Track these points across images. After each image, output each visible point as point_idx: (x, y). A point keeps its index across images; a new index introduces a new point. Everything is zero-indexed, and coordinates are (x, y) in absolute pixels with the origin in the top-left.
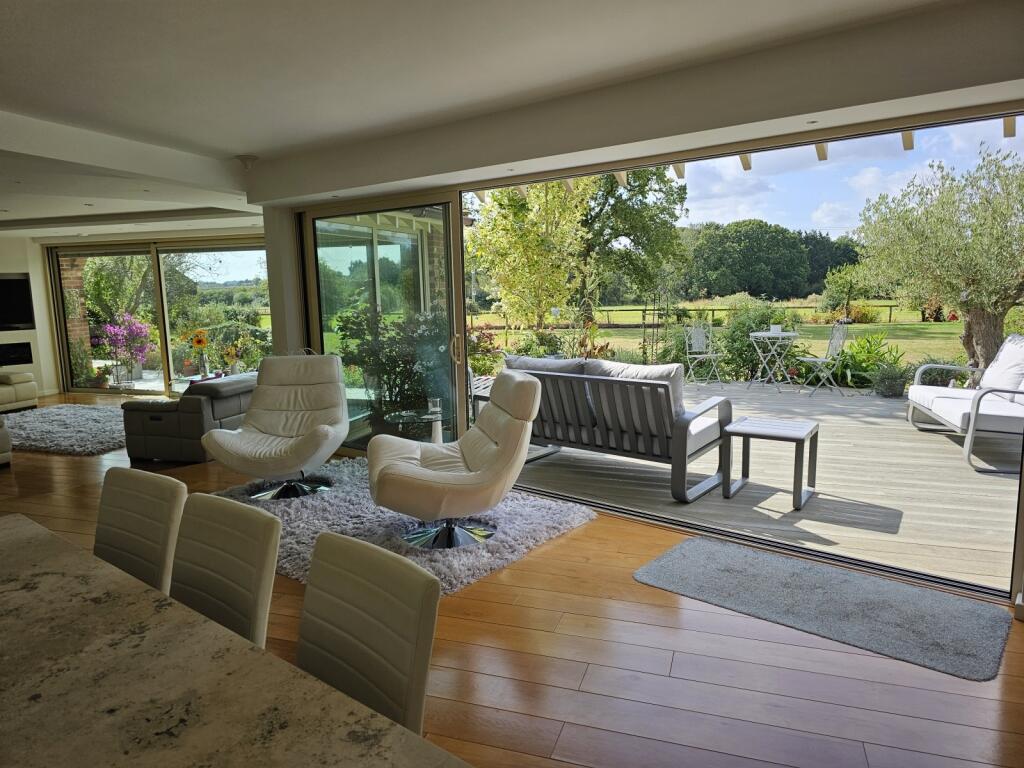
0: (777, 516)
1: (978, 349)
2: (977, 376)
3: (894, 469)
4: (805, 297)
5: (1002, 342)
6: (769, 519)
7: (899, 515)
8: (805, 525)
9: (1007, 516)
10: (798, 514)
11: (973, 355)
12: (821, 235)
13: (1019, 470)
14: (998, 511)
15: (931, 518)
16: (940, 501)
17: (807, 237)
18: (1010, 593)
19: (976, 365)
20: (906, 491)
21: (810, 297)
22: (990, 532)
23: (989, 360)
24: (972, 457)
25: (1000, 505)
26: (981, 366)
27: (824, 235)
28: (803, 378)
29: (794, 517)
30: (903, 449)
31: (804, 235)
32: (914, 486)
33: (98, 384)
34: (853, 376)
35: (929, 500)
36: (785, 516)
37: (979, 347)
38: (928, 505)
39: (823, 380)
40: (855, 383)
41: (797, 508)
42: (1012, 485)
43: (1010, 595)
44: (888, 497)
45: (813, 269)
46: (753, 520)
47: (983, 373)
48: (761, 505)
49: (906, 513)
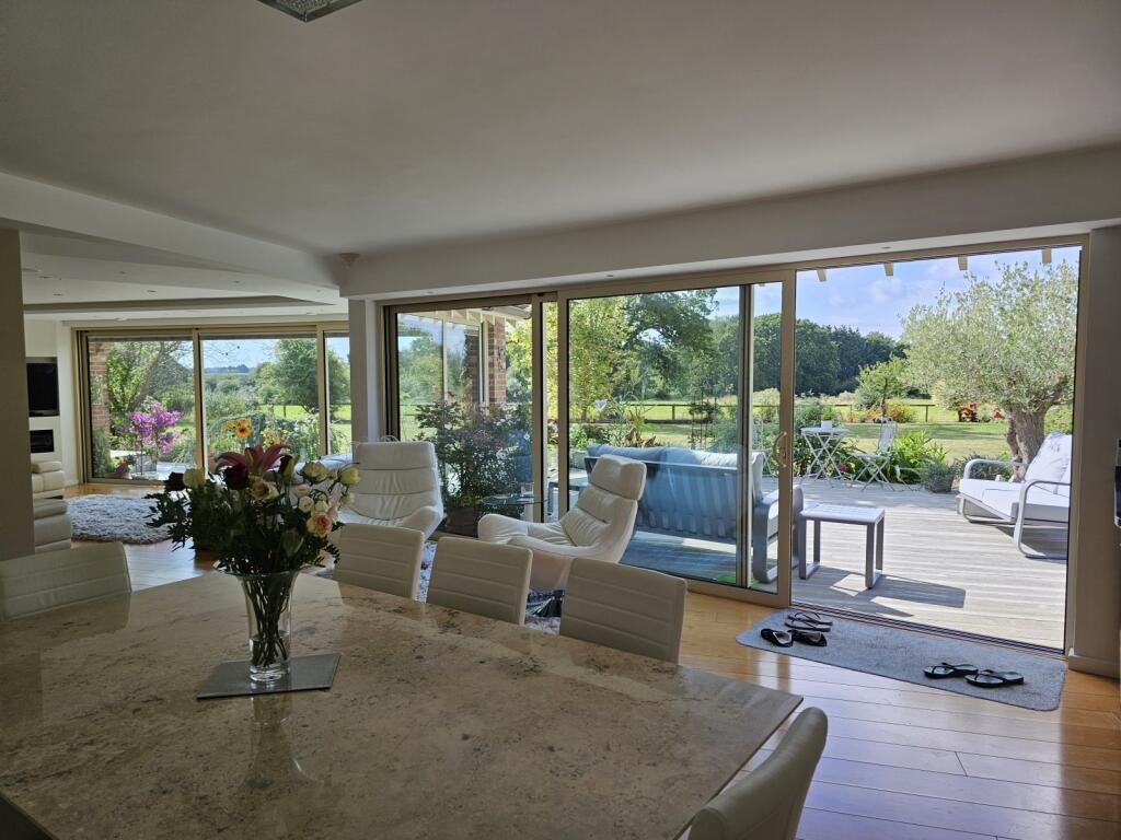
0: (853, 594)
1: (1022, 446)
2: (1021, 472)
3: (951, 555)
4: (836, 394)
5: (1043, 439)
6: (844, 596)
7: (963, 593)
8: (879, 600)
9: (1057, 593)
10: (871, 592)
11: (1017, 451)
12: (850, 331)
13: (1065, 556)
14: (1050, 589)
15: (989, 596)
16: (996, 581)
17: (836, 333)
18: (1064, 650)
19: (1020, 460)
20: (964, 574)
21: (841, 395)
22: (1043, 607)
23: (1032, 455)
24: (1023, 545)
25: (1050, 585)
26: (1025, 461)
27: (854, 330)
28: (852, 473)
29: (868, 595)
30: (957, 538)
31: (833, 330)
32: (972, 569)
33: (118, 474)
34: (902, 472)
35: (985, 581)
36: (860, 593)
37: (1022, 444)
38: (985, 585)
39: (874, 476)
40: (904, 479)
41: (870, 588)
42: (1059, 570)
43: (1063, 652)
44: (950, 578)
45: (843, 365)
46: (830, 597)
47: (1027, 469)
48: (836, 585)
49: (968, 591)
